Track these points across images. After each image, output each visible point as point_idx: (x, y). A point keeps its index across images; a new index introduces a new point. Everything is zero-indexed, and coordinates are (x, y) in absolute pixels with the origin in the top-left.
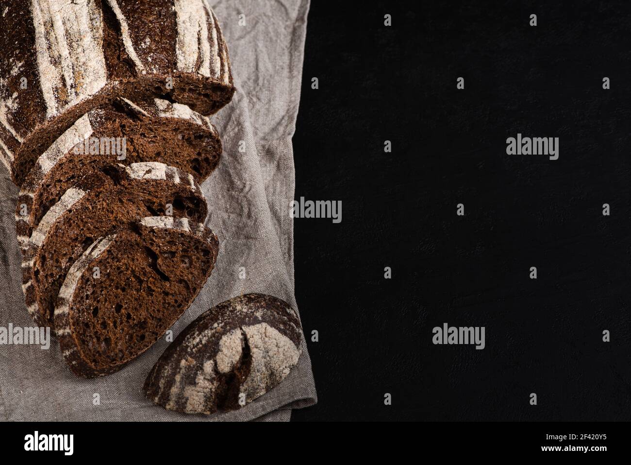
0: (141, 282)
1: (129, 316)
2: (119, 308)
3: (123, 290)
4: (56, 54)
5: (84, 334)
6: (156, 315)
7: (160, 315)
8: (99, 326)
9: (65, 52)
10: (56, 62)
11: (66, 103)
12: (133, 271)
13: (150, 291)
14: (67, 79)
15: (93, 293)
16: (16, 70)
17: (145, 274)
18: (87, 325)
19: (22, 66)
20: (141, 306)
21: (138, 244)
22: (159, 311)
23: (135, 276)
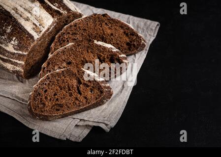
0: (70, 90)
1: (57, 100)
2: (55, 95)
3: (61, 89)
4: (26, 17)
5: (36, 97)
6: (69, 105)
7: (70, 106)
8: (44, 97)
9: (29, 15)
10: (27, 19)
11: (41, 32)
12: (68, 84)
13: (71, 95)
14: (36, 23)
15: (49, 84)
16: (9, 30)
17: (72, 87)
18: (39, 94)
19: (11, 27)
20: (64, 98)
21: (75, 75)
22: (70, 104)
23: (68, 87)
